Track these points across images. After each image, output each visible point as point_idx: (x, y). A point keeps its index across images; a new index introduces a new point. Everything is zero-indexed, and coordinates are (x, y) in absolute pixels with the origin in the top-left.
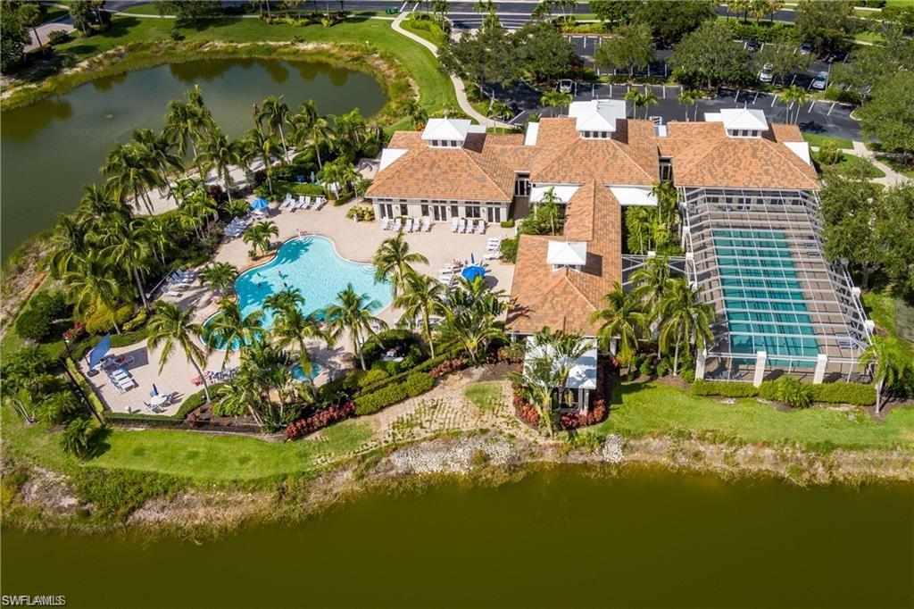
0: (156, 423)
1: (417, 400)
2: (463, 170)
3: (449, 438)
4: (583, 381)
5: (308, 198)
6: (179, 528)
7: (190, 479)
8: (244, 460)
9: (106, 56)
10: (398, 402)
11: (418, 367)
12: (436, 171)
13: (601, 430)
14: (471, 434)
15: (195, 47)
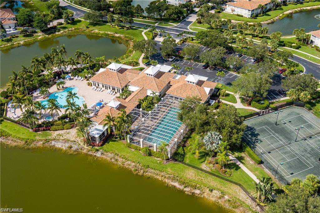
0: (13, 121)
1: (66, 130)
2: (114, 78)
3: (67, 141)
4: (96, 135)
5: (81, 77)
6: (4, 144)
7: (12, 134)
8: (23, 134)
9: (69, 30)
10: (60, 130)
11: (70, 123)
12: (108, 76)
13: (99, 148)
14: (72, 141)
15: (90, 31)
